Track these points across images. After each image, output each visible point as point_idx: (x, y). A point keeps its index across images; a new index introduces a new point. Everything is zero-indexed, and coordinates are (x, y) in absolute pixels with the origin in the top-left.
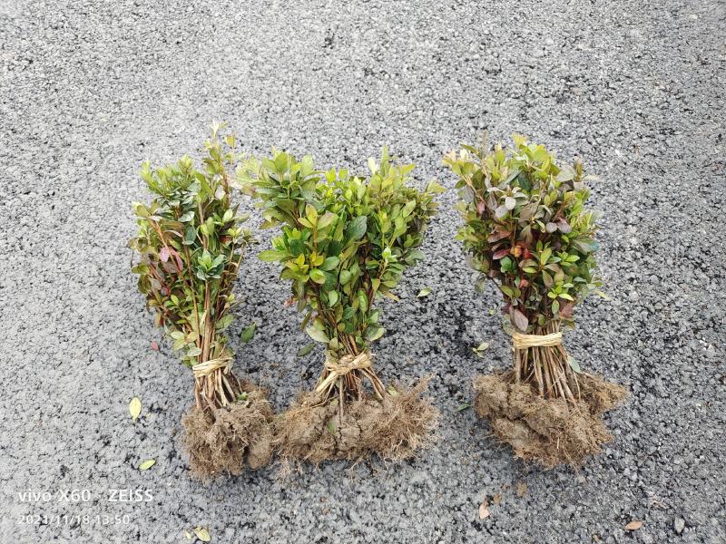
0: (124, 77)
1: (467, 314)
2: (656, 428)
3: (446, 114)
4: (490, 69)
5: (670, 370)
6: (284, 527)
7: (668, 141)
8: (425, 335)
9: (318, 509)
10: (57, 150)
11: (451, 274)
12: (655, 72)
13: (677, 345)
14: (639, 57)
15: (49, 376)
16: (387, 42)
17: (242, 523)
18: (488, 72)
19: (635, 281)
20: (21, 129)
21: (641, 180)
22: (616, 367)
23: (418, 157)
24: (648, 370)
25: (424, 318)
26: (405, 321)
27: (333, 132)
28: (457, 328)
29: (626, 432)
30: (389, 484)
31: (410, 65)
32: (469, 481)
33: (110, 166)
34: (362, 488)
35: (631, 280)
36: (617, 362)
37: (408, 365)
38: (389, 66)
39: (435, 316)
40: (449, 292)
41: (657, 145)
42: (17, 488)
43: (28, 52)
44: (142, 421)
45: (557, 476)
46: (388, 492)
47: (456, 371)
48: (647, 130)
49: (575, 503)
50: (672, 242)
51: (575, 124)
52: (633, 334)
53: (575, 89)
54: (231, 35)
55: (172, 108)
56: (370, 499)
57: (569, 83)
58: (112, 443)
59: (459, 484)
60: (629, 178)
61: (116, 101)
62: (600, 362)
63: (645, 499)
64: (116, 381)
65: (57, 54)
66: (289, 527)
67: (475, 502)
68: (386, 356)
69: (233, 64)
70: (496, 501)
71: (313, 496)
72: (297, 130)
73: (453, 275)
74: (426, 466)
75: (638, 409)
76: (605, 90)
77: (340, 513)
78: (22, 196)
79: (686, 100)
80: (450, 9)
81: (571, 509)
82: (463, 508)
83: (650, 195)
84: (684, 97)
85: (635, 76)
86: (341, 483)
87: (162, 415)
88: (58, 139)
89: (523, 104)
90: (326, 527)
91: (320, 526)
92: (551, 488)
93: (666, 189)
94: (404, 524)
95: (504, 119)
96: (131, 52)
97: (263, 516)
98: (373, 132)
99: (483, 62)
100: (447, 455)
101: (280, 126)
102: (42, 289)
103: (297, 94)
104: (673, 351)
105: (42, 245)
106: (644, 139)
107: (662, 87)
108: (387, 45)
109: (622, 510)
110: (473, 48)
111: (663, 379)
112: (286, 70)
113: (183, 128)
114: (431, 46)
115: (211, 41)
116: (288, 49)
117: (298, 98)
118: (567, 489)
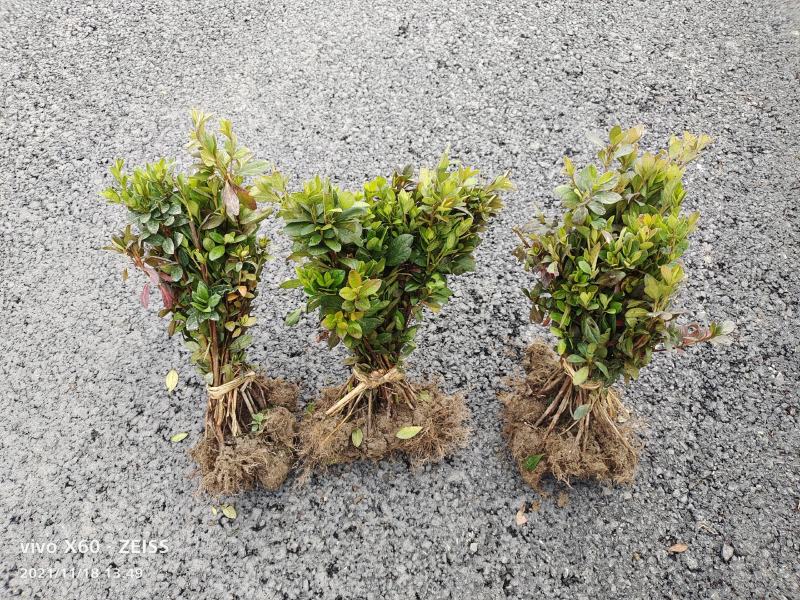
0: (188, 52)
1: (523, 318)
2: (712, 452)
3: (520, 114)
4: (571, 71)
5: (733, 394)
6: (312, 512)
7: (756, 160)
8: (477, 336)
9: (349, 498)
10: (114, 119)
11: (509, 277)
12: (747, 87)
13: (743, 370)
14: (732, 70)
15: (89, 341)
16: (464, 35)
17: (271, 505)
18: (568, 73)
19: (705, 301)
20: (79, 95)
21: (722, 197)
22: (676, 386)
23: (486, 155)
24: (709, 392)
25: (476, 319)
26: (457, 320)
27: (399, 123)
28: (510, 331)
29: (679, 453)
30: (425, 480)
31: (487, 61)
32: (508, 486)
33: (166, 139)
34: (397, 482)
35: (701, 299)
36: (677, 380)
37: (455, 365)
38: (463, 60)
39: (488, 317)
40: (506, 295)
41: (743, 163)
42: (46, 448)
43: (93, 19)
44: (178, 394)
45: (602, 490)
46: (423, 488)
47: (505, 375)
48: (733, 147)
49: (618, 518)
50: (749, 264)
51: (656, 135)
52: (697, 354)
53: (660, 99)
54: (301, 17)
55: (233, 85)
56: (403, 493)
57: (654, 92)
58: (146, 413)
59: (497, 488)
60: (709, 194)
61: (178, 74)
62: (659, 379)
63: (693, 523)
64: (155, 352)
65: (122, 23)
66: (318, 513)
67: (513, 507)
68: (433, 353)
69: (301, 46)
70: (535, 508)
71: (345, 483)
72: (362, 118)
73: (511, 278)
74: (464, 466)
75: (695, 431)
76: (692, 101)
77: (370, 503)
78: (75, 161)
79: (780, 118)
80: (533, 6)
81: (614, 524)
82: (499, 512)
83: (730, 214)
84: (777, 115)
85: (727, 89)
86: (375, 474)
87: (198, 390)
88: (116, 108)
89: (603, 109)
90: (355, 517)
91: (350, 515)
92: (594, 502)
93: (747, 209)
94: (437, 521)
95: (581, 123)
96: (198, 26)
97: (291, 499)
98: (442, 126)
99: (564, 64)
100: (487, 457)
101: (344, 112)
102: (88, 254)
103: (365, 81)
104: (738, 375)
105: (91, 211)
106: (730, 155)
107: (755, 103)
108: (464, 38)
109: (667, 531)
110: (554, 48)
111: (725, 403)
112: (355, 56)
113: (244, 106)
114: (510, 43)
115: (280, 21)
116: (359, 36)
117: (365, 85)
118: (611, 504)
